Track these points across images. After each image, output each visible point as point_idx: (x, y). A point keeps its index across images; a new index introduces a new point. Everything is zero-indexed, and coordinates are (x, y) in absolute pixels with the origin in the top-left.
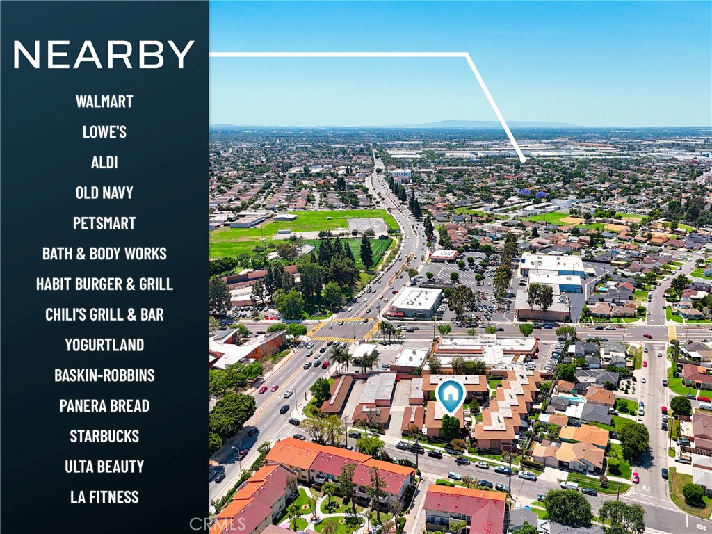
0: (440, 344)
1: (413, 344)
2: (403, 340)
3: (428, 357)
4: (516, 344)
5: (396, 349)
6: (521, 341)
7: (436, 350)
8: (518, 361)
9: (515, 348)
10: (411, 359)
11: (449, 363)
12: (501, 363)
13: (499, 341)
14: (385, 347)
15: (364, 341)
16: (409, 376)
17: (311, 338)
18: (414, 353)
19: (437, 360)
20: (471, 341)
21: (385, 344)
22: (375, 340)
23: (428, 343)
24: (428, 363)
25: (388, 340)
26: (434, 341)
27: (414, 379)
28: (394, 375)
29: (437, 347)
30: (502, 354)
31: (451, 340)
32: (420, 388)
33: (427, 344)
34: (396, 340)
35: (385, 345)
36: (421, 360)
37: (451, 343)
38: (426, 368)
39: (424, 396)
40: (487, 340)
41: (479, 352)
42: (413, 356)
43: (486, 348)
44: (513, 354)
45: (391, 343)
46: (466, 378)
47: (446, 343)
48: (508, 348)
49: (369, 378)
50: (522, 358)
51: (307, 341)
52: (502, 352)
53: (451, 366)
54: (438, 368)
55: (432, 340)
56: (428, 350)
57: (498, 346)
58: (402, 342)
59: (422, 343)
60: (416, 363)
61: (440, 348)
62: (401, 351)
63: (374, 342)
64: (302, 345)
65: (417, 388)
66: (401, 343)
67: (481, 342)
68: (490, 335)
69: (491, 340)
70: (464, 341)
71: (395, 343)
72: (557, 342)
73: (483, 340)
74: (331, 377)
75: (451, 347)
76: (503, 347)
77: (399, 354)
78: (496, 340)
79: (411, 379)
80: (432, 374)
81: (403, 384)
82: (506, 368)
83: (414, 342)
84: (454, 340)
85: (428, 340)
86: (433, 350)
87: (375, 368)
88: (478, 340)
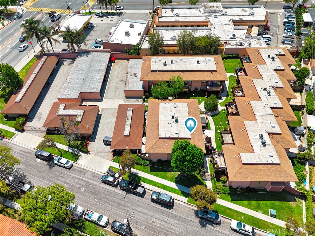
0: (160, 15)
1: (131, 16)
2: (122, 11)
3: (147, 31)
4: (244, 13)
5: (113, 22)
6: (249, 11)
7: (157, 22)
8: (252, 34)
9: (245, 19)
10: (127, 34)
11: (172, 39)
12: (234, 38)
13: (225, 10)
14: (101, 19)
15: (79, 13)
16: (125, 56)
17: (27, 9)
18: (132, 26)
19: (159, 35)
20: (194, 12)
21: (101, 15)
22: (92, 11)
23: (147, 14)
24: (147, 39)
25: (105, 11)
26: (154, 12)
27: (131, 60)
28: (107, 56)
29: (158, 19)
30: (231, 26)
31: (172, 11)
32: (139, 75)
33: (145, 15)
34: (114, 11)
35: (102, 17)
36: (139, 35)
37: (172, 14)
38: (146, 45)
39: (144, 87)
40: (212, 9)
41: (204, 24)
42: (130, 30)
43: (212, 19)
44: (245, 25)
45: (108, 14)
46: (198, 62)
47: (167, 15)
48: (237, 19)
49: (77, 59)
50: (255, 30)
51: (21, 13)
52: (231, 23)
53: (175, 42)
54: (160, 46)
55: (151, 11)
56: (147, 22)
57: (225, 17)
58: (121, 13)
59: (141, 14)
60: (133, 40)
61: (161, 20)
62: (116, 25)
63: (90, 13)
64: (15, 16)
65: (135, 75)
66: (119, 14)
67: (205, 12)
68: (215, 4)
69: (217, 10)
70: (186, 12)
71: (113, 14)
72: (283, 10)
73: (207, 10)
74: (35, 56)
75: (173, 19)
76: (231, 17)
77: (114, 28)
78: (222, 9)
79: (128, 60)
80: (153, 55)
81: (119, 66)
82: (241, 44)
83: (133, 14)
84: (176, 11)
85: (148, 11)
86: (154, 22)
87: (83, 47)
88: (202, 10)
